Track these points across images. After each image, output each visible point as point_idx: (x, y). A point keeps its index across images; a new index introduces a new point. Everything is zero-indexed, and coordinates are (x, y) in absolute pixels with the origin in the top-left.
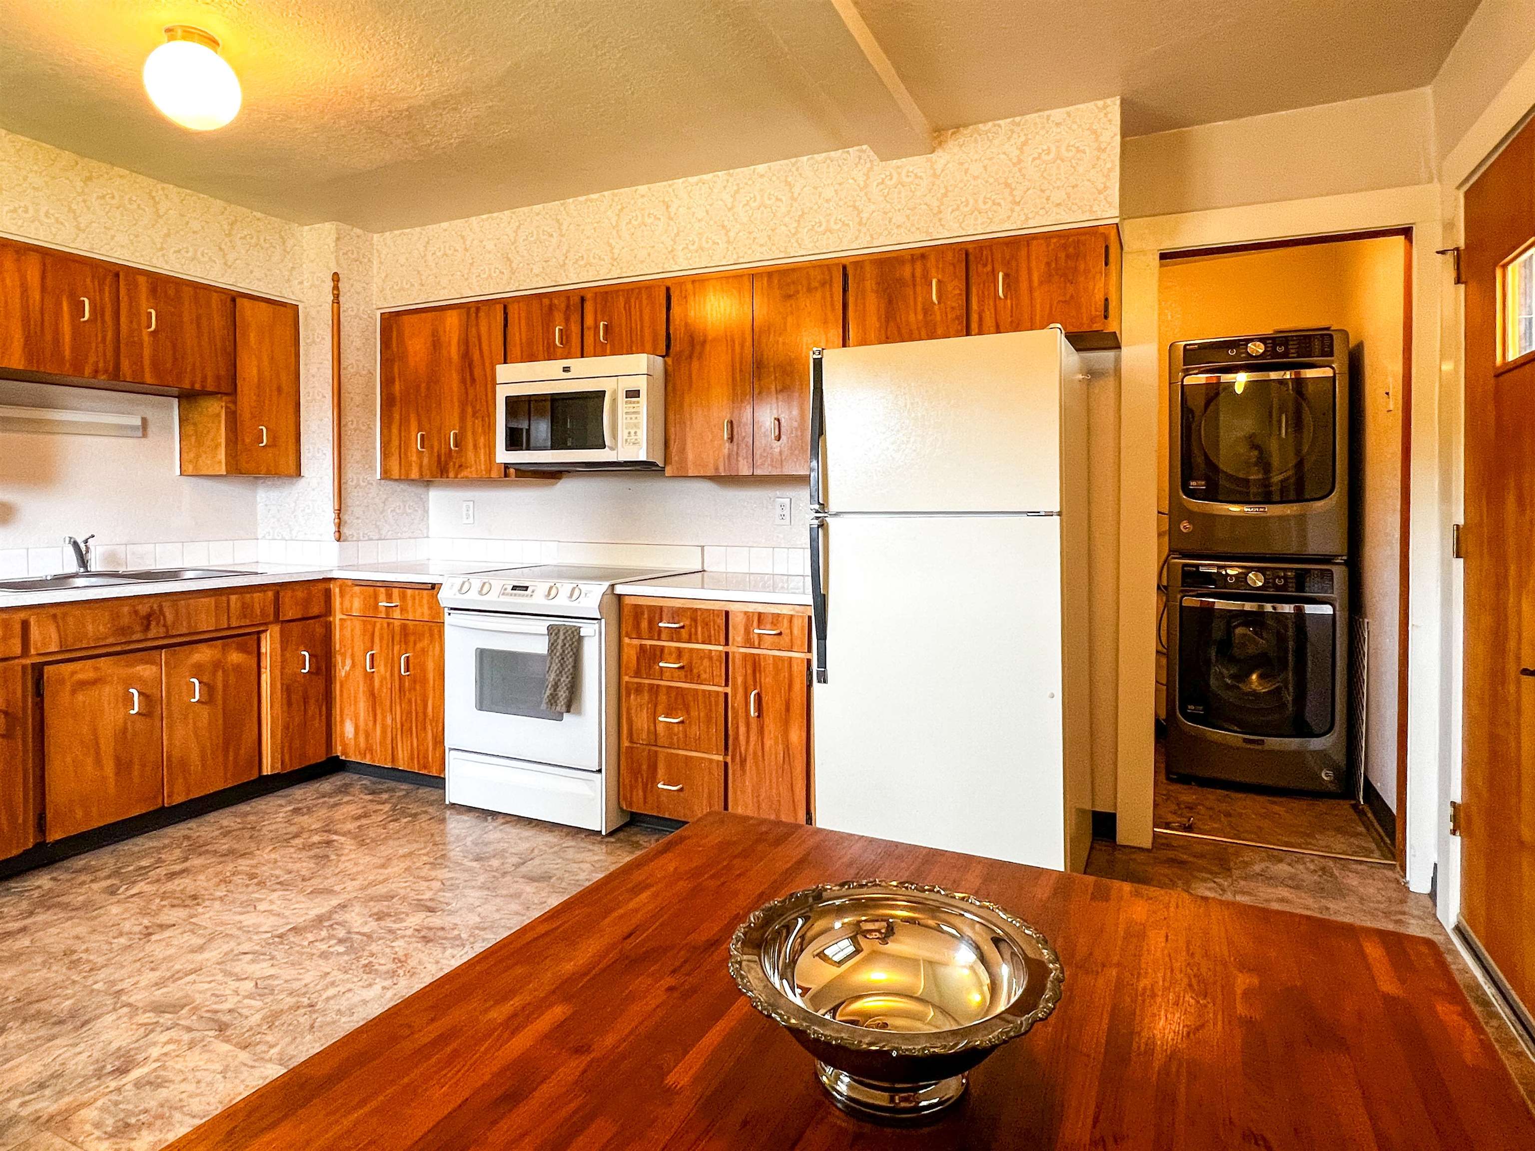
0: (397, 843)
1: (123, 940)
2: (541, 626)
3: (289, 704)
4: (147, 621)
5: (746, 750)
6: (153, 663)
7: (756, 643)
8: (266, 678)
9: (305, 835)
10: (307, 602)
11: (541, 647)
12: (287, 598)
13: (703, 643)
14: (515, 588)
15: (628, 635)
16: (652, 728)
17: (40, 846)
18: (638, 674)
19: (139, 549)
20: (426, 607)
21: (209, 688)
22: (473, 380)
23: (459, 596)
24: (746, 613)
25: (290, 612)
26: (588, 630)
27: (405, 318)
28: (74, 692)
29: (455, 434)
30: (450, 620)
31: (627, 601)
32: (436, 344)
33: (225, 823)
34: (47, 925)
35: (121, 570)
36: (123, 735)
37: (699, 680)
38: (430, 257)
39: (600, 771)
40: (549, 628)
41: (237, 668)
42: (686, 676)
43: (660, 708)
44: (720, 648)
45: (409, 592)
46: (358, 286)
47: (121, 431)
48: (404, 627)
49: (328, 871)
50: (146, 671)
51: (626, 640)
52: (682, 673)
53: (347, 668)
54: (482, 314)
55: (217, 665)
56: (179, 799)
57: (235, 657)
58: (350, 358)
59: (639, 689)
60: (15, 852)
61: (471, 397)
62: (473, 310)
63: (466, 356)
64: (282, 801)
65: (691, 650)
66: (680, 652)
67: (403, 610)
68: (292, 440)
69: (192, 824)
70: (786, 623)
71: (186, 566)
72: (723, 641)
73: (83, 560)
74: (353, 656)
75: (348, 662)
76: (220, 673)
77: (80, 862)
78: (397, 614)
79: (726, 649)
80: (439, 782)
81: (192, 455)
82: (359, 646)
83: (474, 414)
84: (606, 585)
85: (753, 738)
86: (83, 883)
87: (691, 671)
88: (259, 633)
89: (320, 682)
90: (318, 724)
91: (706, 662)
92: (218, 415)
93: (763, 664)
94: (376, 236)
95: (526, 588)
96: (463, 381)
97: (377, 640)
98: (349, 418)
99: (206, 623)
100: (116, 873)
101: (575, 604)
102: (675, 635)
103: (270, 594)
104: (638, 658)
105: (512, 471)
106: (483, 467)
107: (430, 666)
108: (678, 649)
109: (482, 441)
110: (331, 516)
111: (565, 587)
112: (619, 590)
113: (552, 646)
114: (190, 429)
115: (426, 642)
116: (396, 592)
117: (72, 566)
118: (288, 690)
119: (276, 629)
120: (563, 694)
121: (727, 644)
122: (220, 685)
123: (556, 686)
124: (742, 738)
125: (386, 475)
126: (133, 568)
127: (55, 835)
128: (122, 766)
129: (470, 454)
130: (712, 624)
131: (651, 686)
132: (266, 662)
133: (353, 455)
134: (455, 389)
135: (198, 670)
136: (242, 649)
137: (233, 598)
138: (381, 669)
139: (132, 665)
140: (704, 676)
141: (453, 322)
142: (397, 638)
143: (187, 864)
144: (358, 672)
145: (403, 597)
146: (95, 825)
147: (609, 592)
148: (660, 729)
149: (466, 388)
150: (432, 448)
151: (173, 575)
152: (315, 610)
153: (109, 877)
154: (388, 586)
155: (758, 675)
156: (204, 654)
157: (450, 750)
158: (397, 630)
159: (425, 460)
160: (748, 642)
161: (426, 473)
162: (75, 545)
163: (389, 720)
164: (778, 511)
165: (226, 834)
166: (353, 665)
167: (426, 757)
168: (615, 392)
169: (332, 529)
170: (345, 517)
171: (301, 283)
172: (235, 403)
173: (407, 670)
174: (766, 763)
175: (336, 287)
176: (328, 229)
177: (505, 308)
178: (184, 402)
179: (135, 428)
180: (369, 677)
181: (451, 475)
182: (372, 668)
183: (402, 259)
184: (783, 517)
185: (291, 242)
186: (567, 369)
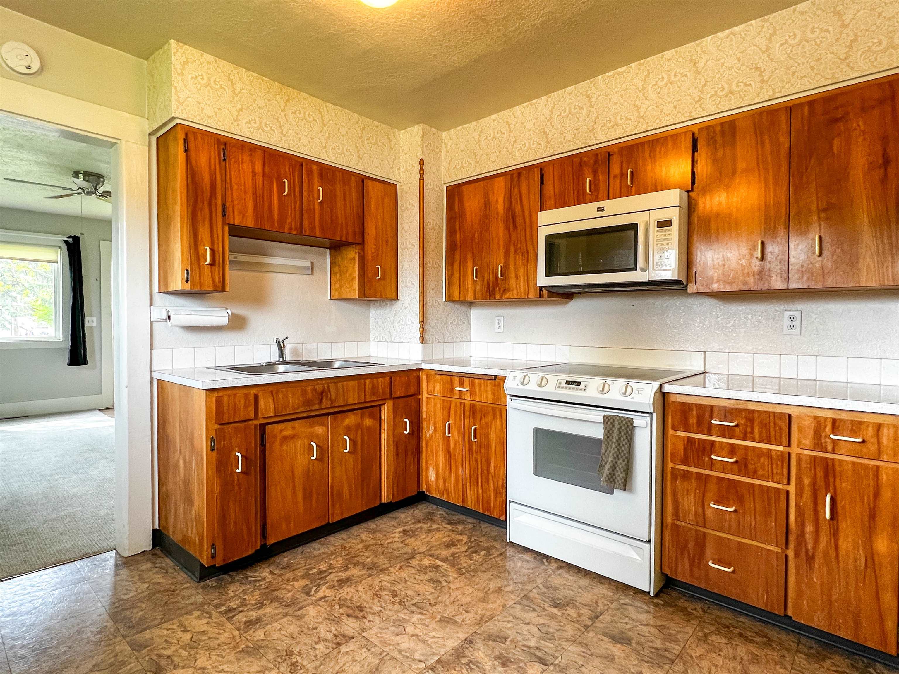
0: (485, 576)
1: (320, 647)
2: (598, 416)
3: (397, 455)
4: (322, 395)
5: (815, 547)
6: (322, 424)
7: (830, 448)
8: (384, 436)
9: (418, 557)
10: (408, 385)
11: (598, 432)
12: (397, 380)
13: (760, 442)
14: (568, 382)
15: (675, 429)
16: (700, 510)
17: (264, 547)
18: (684, 462)
19: (308, 346)
20: (490, 393)
21: (353, 442)
22: (515, 227)
23: (520, 387)
24: (816, 418)
25: (398, 392)
26: (639, 421)
27: (464, 188)
28: (281, 445)
29: (501, 267)
30: (512, 404)
31: (672, 398)
32: (487, 204)
33: (364, 536)
35: (301, 360)
36: (307, 474)
37: (754, 475)
38: (483, 142)
39: (650, 541)
40: (605, 418)
41: (369, 428)
42: (740, 470)
43: (710, 495)
44: (781, 448)
45: (477, 381)
46: (434, 169)
47: (301, 270)
48: (473, 406)
49: (445, 598)
50: (319, 430)
51: (671, 432)
52: (735, 467)
53: (431, 431)
54: (523, 177)
55: (358, 427)
56: (337, 518)
57: (368, 422)
58: (430, 219)
59: (686, 475)
61: (514, 238)
62: (515, 176)
63: (510, 209)
64: (393, 523)
65: (746, 448)
66: (732, 450)
67: (472, 393)
68: (394, 276)
69: (344, 535)
70: (871, 431)
71: (334, 357)
72: (785, 441)
73: (282, 354)
74: (435, 424)
75: (432, 428)
76: (359, 432)
78: (467, 397)
79: (788, 450)
80: (502, 524)
81: (337, 286)
82: (439, 416)
83: (516, 251)
84: (656, 385)
85: (823, 540)
86: (288, 580)
87: (746, 466)
88: (380, 405)
89: (415, 440)
90: (413, 469)
91: (764, 461)
92: (354, 259)
93: (838, 469)
94: (444, 134)
95: (579, 383)
96: (507, 228)
97: (452, 413)
98: (428, 259)
99: (353, 399)
100: (306, 576)
101: (628, 399)
102: (725, 432)
103: (387, 379)
104: (685, 449)
105: (545, 292)
106: (522, 290)
107: (493, 436)
108: (732, 445)
109: (521, 271)
110: (419, 325)
111: (617, 384)
112: (667, 388)
113: (608, 433)
114: (336, 269)
115: (490, 418)
116: (466, 380)
117: (276, 359)
118: (397, 445)
119: (390, 403)
120: (620, 475)
121: (789, 445)
122: (359, 443)
123: (614, 467)
124: (809, 537)
125: (450, 299)
126: (306, 358)
127: (271, 541)
128: (308, 496)
129: (513, 281)
130: (772, 425)
131: (699, 475)
132: (385, 425)
133: (431, 284)
134: (501, 235)
135: (348, 431)
136: (372, 416)
137: (368, 381)
138: (456, 434)
139: (312, 427)
140: (760, 472)
141: (500, 185)
142: (467, 414)
143: (348, 573)
144: (439, 435)
145: (472, 385)
146: (294, 533)
147: (659, 391)
148: (709, 513)
149: (509, 233)
150: (483, 278)
151: (327, 364)
152: (412, 391)
153: (303, 577)
154: (461, 376)
155: (831, 480)
156: (351, 420)
157: (511, 502)
158: (467, 408)
159: (478, 287)
160: (818, 445)
161: (478, 295)
162: (279, 343)
163: (461, 473)
164: (787, 322)
165: (367, 547)
166: (435, 430)
167: (488, 503)
168: (647, 225)
169: (418, 335)
170: (426, 327)
171: (399, 169)
172: (363, 250)
173: (475, 438)
174: (842, 565)
175: (422, 169)
176: (417, 130)
177: (541, 170)
178: (333, 251)
179: (307, 268)
180: (447, 440)
181: (498, 297)
182: (449, 433)
183: (462, 147)
184: (792, 327)
185: (394, 142)
186: (601, 209)
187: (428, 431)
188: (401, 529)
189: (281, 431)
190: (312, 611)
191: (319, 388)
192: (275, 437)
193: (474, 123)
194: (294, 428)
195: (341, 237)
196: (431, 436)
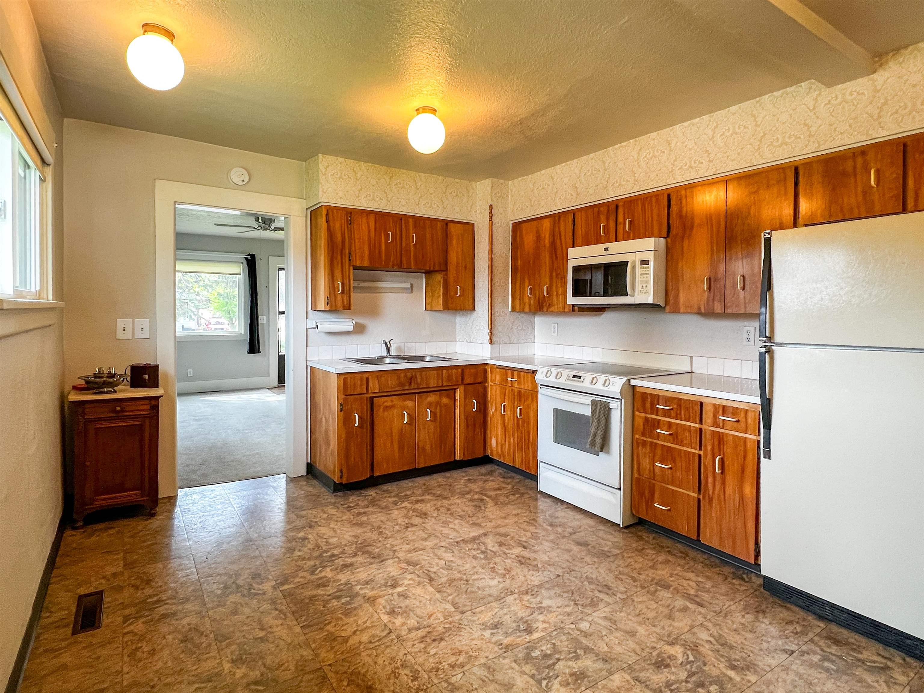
0: (512, 507)
1: (398, 527)
2: (588, 400)
3: (467, 426)
4: (411, 380)
5: (713, 493)
6: (412, 400)
7: (721, 425)
8: (457, 411)
9: (472, 494)
10: (476, 375)
11: (587, 411)
12: (467, 372)
13: (685, 421)
14: (574, 376)
15: (638, 410)
16: (652, 469)
17: (372, 477)
18: (643, 434)
19: (409, 345)
20: (530, 382)
21: (434, 414)
22: (556, 258)
23: (545, 379)
24: (714, 405)
25: (468, 380)
26: (614, 405)
27: (523, 225)
28: (384, 412)
29: (547, 288)
30: (542, 391)
31: (638, 389)
32: (539, 238)
33: (440, 480)
34: (373, 513)
35: (402, 355)
36: (401, 433)
37: (681, 443)
38: (536, 191)
39: (620, 489)
40: (593, 402)
41: (446, 405)
42: (674, 440)
43: (657, 457)
44: (697, 425)
45: (522, 374)
46: (501, 210)
47: (404, 290)
48: (519, 392)
49: (480, 515)
50: (410, 404)
51: (637, 413)
52: (671, 438)
53: (493, 410)
54: (562, 219)
55: (438, 403)
56: (422, 466)
57: (445, 400)
58: (497, 248)
59: (644, 443)
60: (363, 478)
61: (555, 266)
62: (557, 218)
63: (553, 243)
64: (463, 474)
65: (677, 424)
66: (670, 425)
67: (519, 383)
68: (471, 292)
69: (427, 478)
70: (742, 415)
71: (427, 353)
72: (698, 420)
73: (388, 351)
74: (496, 404)
75: (494, 408)
76: (438, 407)
77: (385, 487)
78: (516, 385)
79: (700, 426)
80: (534, 478)
81: (430, 300)
82: (499, 400)
83: (557, 275)
84: (624, 379)
85: (718, 487)
86: (386, 497)
87: (677, 437)
88: (455, 389)
89: (481, 417)
90: (480, 437)
91: (687, 434)
92: (440, 281)
93: (725, 439)
94: (510, 182)
95: (580, 377)
96: (551, 257)
97: (507, 397)
98: (496, 280)
99: (433, 383)
100: (397, 496)
101: (606, 389)
102: (666, 414)
103: (460, 370)
104: (644, 425)
105: (576, 308)
106: (561, 306)
107: (532, 414)
108: (669, 422)
109: (560, 291)
110: (487, 331)
111: (602, 378)
112: (633, 382)
113: (593, 412)
114: (429, 288)
115: (529, 401)
116: (515, 373)
117: (385, 354)
118: (466, 418)
119: (462, 387)
120: (599, 441)
121: (701, 422)
122: (438, 414)
123: (595, 435)
124: (710, 485)
125: (513, 309)
126: (407, 354)
127: (377, 474)
128: (401, 448)
129: (555, 299)
130: (691, 410)
131: (651, 443)
132: (458, 404)
133: (498, 300)
134: (547, 263)
135: (430, 405)
136: (448, 396)
137: (444, 372)
138: (508, 413)
139: (405, 401)
140: (685, 442)
141: (547, 224)
142: (516, 397)
143: (423, 498)
144: (498, 413)
145: (519, 376)
146: (391, 471)
147: (627, 383)
148: (657, 470)
149: (553, 261)
150: (535, 294)
151: (421, 359)
152: (479, 380)
153: (394, 496)
154: (512, 369)
155: (722, 446)
156: (432, 398)
157: (541, 462)
158: (516, 394)
159: (532, 302)
160: (715, 424)
161: (532, 308)
162: (386, 343)
163: (512, 441)
164: (745, 336)
165: (439, 486)
166: (496, 409)
167: (529, 463)
168: (634, 262)
169: (488, 338)
170: (494, 332)
171: (476, 212)
172: (446, 275)
173: (521, 415)
174: (727, 506)
175: (491, 213)
176: (487, 182)
177: (574, 215)
178: (427, 275)
179: (408, 288)
180: (503, 416)
181: (545, 310)
182: (504, 411)
183: (522, 193)
184: (749, 340)
185: (471, 191)
186: (606, 249)
187: (491, 411)
188: (466, 478)
189: (384, 402)
190: (396, 512)
191: (409, 375)
192: (380, 406)
193: (530, 176)
194: (392, 401)
195: (430, 267)
196: (493, 414)
